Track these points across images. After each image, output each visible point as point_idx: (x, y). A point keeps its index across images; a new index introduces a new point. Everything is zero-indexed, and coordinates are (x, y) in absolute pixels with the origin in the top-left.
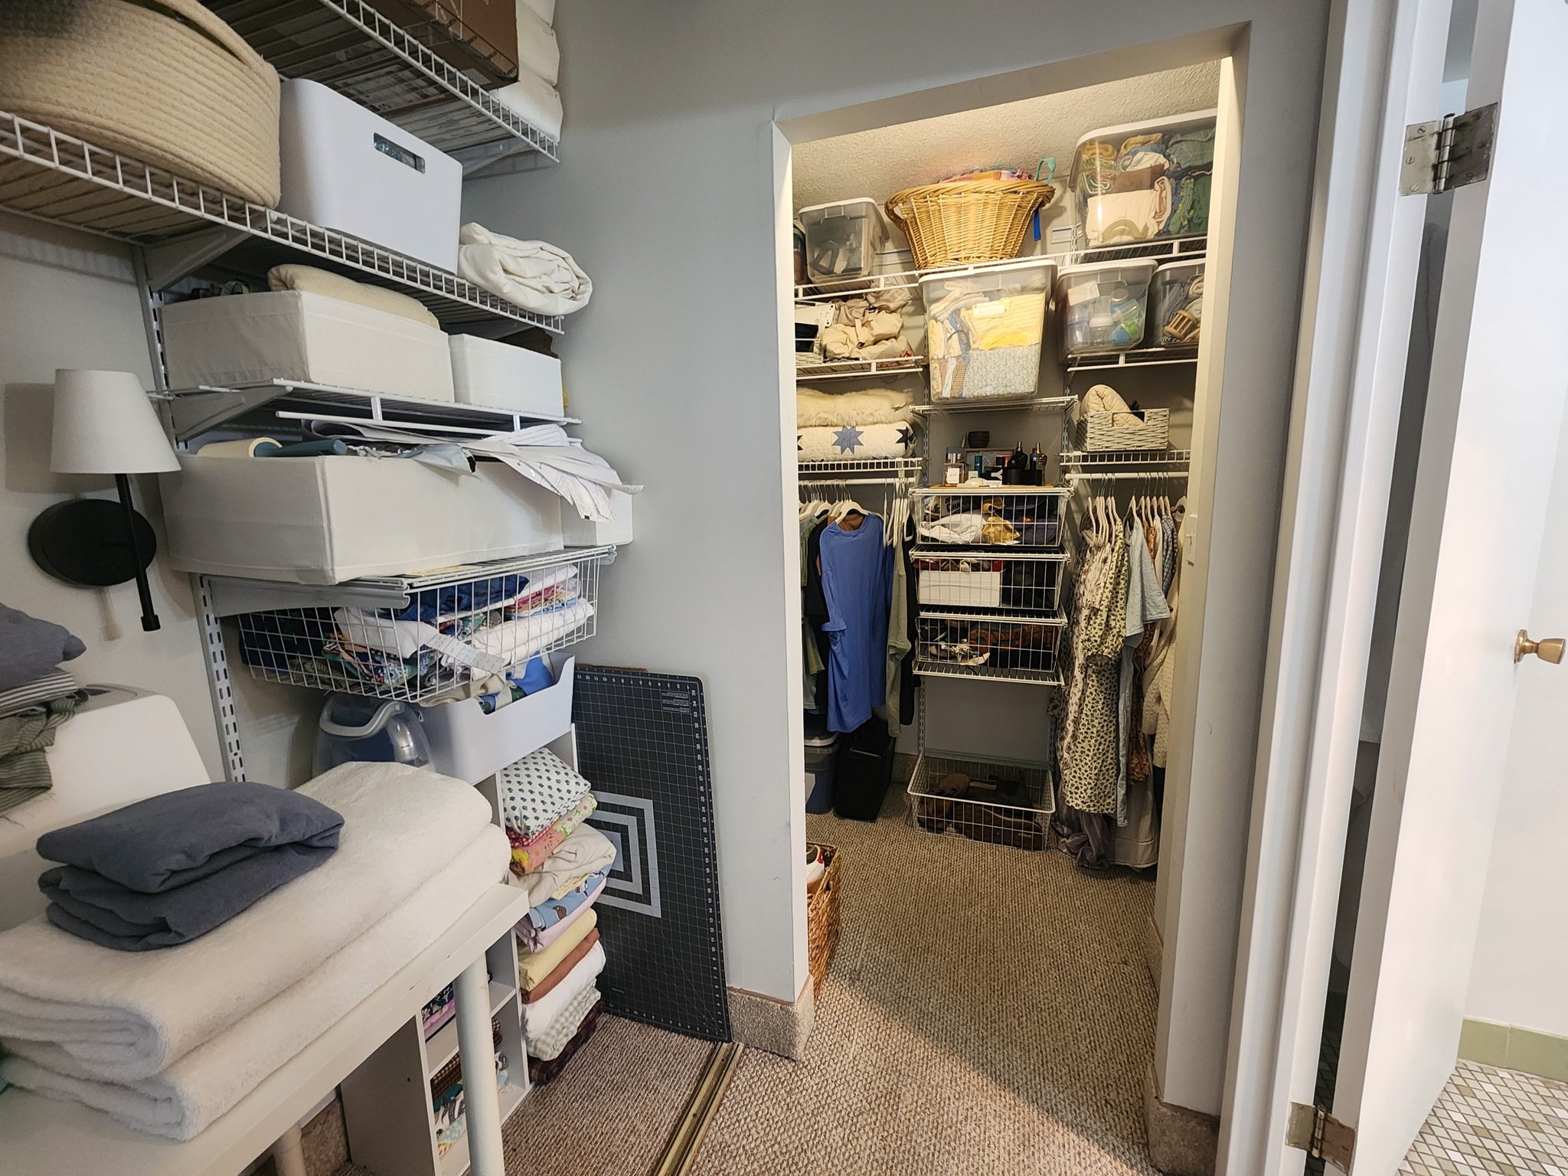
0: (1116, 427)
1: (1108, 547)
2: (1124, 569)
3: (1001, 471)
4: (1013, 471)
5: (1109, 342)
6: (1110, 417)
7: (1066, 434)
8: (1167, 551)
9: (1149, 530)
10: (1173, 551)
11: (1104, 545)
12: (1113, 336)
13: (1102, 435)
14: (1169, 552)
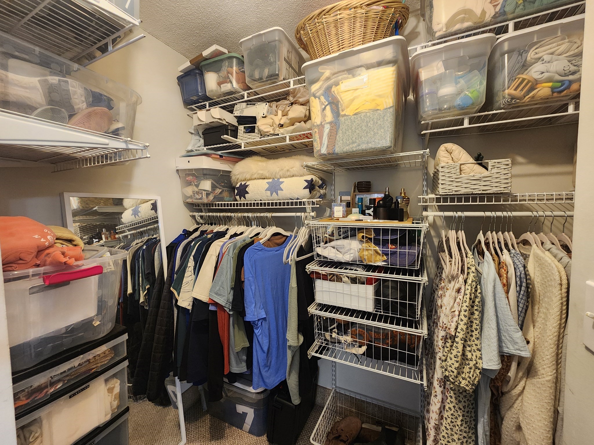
0: (463, 175)
1: (461, 279)
2: (477, 300)
3: (372, 209)
4: (381, 209)
5: (454, 107)
6: (458, 167)
7: (425, 183)
8: (521, 286)
9: (500, 265)
10: (527, 287)
11: (457, 276)
12: (458, 101)
13: (452, 181)
14: (523, 288)
